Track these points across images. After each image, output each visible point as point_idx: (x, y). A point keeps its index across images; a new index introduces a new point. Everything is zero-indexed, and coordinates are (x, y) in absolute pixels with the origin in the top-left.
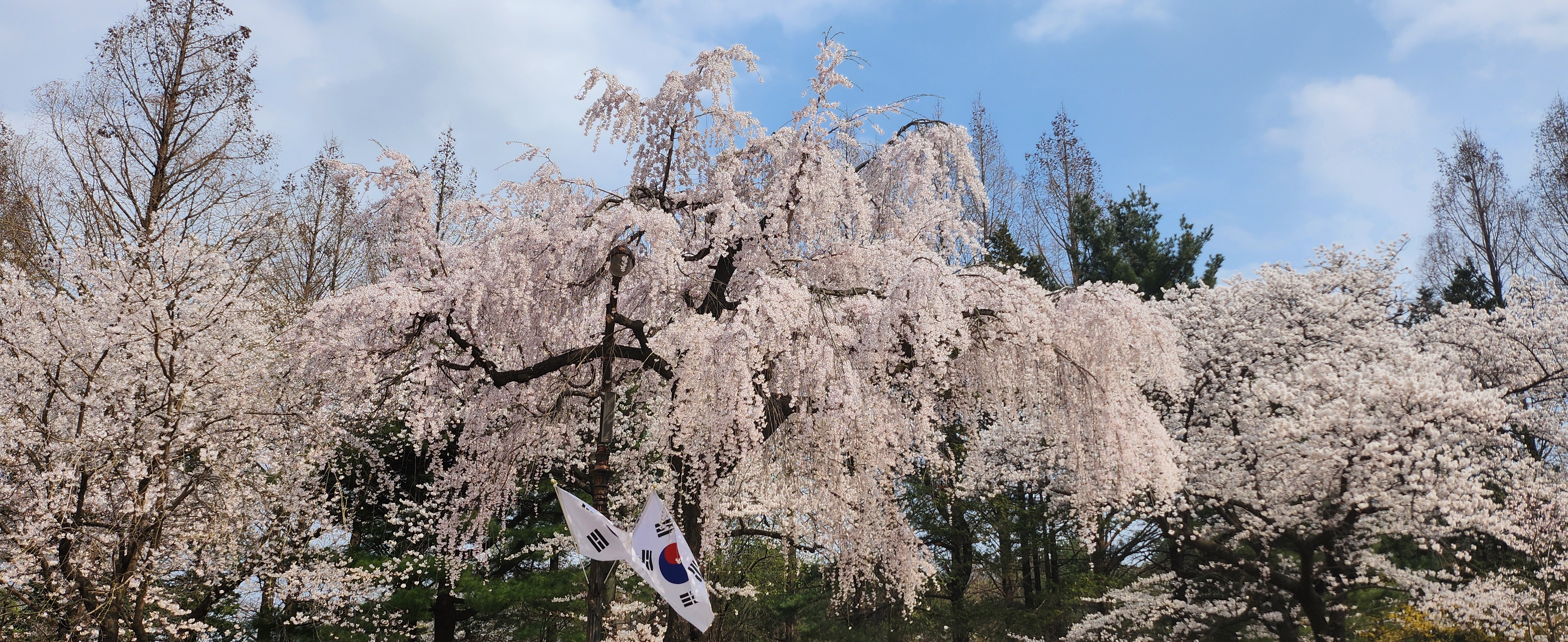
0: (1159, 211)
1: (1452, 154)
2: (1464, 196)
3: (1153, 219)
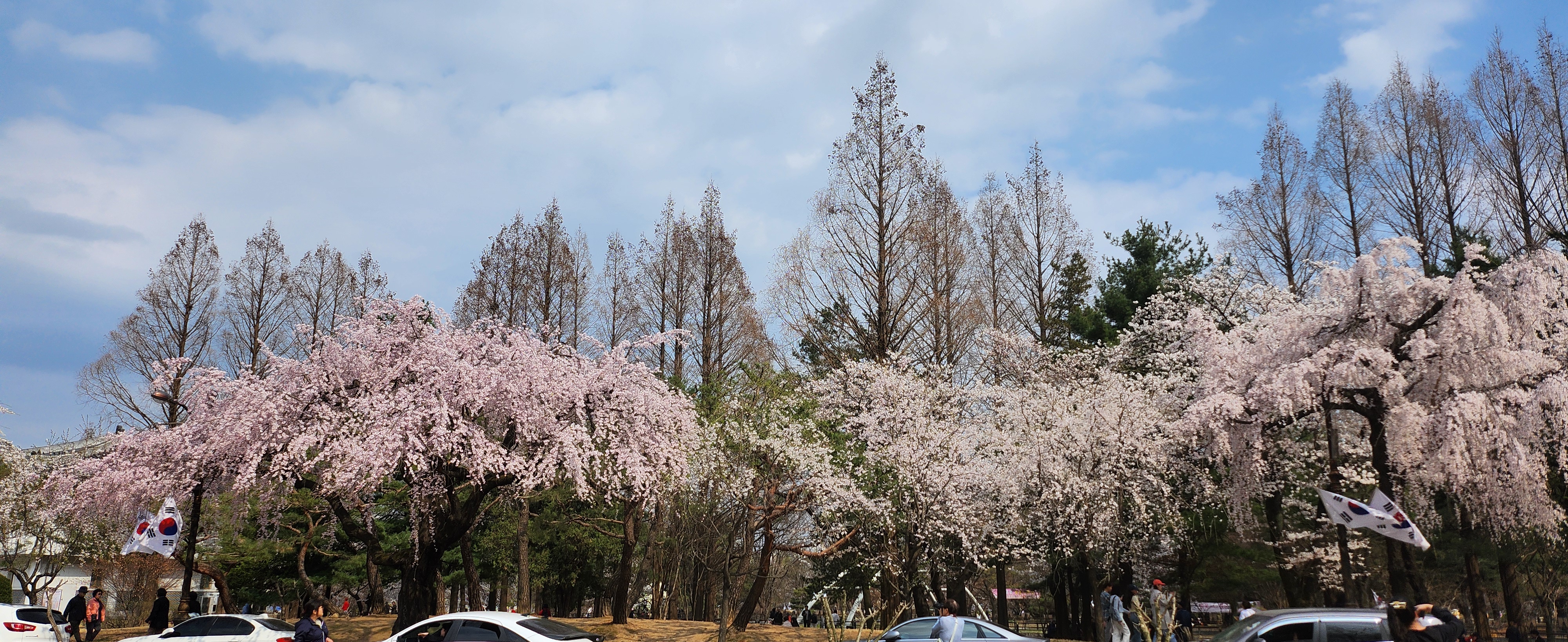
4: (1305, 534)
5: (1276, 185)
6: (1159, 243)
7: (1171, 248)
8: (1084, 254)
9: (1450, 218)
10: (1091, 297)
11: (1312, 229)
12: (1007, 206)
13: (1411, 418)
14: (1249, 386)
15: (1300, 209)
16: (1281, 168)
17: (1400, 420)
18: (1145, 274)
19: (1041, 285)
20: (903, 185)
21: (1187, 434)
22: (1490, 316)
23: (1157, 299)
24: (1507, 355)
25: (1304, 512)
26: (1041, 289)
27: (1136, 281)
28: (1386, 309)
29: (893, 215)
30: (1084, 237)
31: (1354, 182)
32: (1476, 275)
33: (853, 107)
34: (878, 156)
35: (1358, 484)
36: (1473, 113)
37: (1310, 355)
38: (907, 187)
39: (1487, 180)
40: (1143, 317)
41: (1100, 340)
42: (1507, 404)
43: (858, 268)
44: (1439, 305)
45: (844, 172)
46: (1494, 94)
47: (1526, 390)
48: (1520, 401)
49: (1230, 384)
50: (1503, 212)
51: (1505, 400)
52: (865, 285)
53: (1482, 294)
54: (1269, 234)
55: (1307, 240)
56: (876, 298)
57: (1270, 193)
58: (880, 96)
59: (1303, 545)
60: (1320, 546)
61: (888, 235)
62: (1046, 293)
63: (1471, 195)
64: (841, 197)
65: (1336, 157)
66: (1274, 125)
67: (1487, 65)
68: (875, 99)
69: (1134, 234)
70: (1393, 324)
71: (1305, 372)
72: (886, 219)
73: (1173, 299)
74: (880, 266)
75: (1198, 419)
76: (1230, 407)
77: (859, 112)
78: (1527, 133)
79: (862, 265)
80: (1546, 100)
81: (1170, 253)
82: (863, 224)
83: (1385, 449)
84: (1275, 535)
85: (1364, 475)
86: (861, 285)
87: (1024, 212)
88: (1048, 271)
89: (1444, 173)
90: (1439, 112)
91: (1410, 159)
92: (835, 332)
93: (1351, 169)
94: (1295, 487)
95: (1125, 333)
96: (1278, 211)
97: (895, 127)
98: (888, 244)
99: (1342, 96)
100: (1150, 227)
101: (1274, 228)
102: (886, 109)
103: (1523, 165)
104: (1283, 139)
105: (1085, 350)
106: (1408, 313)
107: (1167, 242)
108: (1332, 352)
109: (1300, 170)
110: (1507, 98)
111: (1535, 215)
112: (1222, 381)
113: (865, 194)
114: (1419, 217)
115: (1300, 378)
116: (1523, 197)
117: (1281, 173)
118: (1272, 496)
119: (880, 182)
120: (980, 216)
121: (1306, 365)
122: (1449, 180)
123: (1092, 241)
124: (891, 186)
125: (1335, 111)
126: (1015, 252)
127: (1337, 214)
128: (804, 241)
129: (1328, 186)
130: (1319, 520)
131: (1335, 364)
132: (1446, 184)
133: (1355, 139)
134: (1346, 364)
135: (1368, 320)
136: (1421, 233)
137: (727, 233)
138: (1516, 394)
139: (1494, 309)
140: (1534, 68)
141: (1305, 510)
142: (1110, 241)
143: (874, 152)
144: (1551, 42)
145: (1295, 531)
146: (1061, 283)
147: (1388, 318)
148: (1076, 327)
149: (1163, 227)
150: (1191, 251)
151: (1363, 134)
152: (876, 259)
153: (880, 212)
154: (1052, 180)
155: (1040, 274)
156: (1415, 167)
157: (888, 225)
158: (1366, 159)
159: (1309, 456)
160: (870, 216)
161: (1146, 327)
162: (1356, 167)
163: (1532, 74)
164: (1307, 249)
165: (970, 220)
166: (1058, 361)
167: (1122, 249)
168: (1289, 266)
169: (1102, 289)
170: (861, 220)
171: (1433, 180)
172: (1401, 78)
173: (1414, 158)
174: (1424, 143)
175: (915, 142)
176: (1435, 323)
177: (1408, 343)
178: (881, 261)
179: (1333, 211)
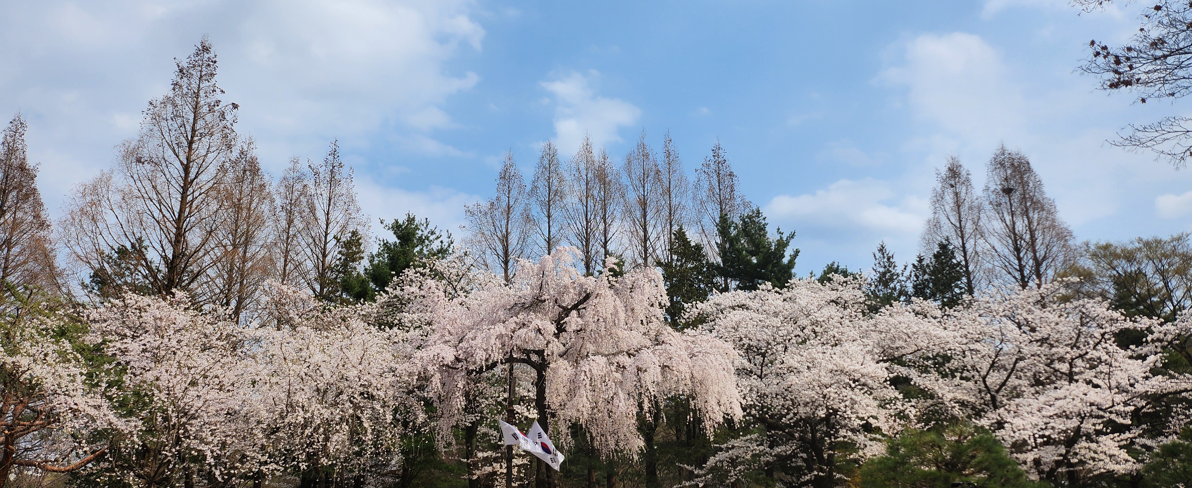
0: (766, 221)
1: (944, 171)
2: (949, 198)
3: (764, 225)
4: (489, 453)
5: (504, 205)
6: (420, 233)
7: (427, 238)
8: (361, 231)
9: (605, 245)
10: (362, 267)
11: (523, 239)
12: (305, 186)
13: (561, 371)
14: (461, 341)
15: (517, 224)
16: (509, 194)
17: (555, 372)
18: (404, 253)
19: (325, 252)
20: (211, 150)
21: (410, 375)
22: (615, 307)
23: (410, 273)
24: (622, 333)
25: (491, 437)
26: (324, 256)
27: (398, 258)
28: (556, 295)
29: (197, 175)
30: (364, 220)
31: (552, 211)
32: (611, 278)
33: (173, 75)
34: (191, 121)
35: (526, 418)
36: (625, 180)
37: (504, 322)
38: (216, 153)
39: (627, 225)
40: (398, 285)
41: (362, 299)
42: (619, 366)
43: (157, 214)
44: (588, 297)
45: (156, 128)
46: (638, 171)
47: (630, 357)
48: (626, 364)
49: (447, 339)
50: (634, 246)
51: (618, 363)
52: (161, 228)
53: (612, 292)
54: (496, 238)
55: (519, 246)
56: (170, 242)
57: (500, 210)
58: (201, 71)
59: (487, 461)
60: (497, 462)
61: (191, 190)
62: (329, 258)
63: (619, 232)
64: (151, 149)
65: (543, 191)
66: (508, 162)
67: (636, 151)
68: (196, 74)
69: (401, 222)
70: (559, 306)
71: (498, 333)
72: (192, 176)
73: (421, 274)
74: (180, 216)
75: (420, 363)
76: (444, 355)
77: (179, 80)
78: (652, 197)
79: (161, 210)
80: (664, 180)
81: (426, 241)
82: (168, 176)
83: (544, 392)
84: (469, 454)
85: (531, 412)
86: (158, 228)
87: (319, 192)
88: (332, 243)
89: (605, 215)
90: (606, 176)
91: (587, 202)
92: (128, 268)
93: (551, 203)
94: (487, 418)
95: (381, 295)
96: (504, 222)
97: (212, 99)
98: (190, 198)
99: (551, 153)
100: (413, 219)
101: (499, 234)
102: (204, 84)
103: (648, 218)
104: (512, 174)
105: (350, 306)
106: (568, 300)
107: (426, 233)
108: (518, 321)
109: (520, 197)
110: (644, 174)
111: (650, 250)
112: (443, 336)
113: (174, 151)
114: (587, 241)
115: (493, 338)
116: (646, 239)
117: (509, 197)
118: (470, 425)
119: (190, 143)
120: (282, 190)
121: (500, 329)
122: (607, 221)
123: (370, 224)
124: (200, 147)
125: (546, 162)
126: (308, 223)
127: (540, 232)
128: (104, 181)
129: (537, 211)
130: (499, 443)
131: (519, 329)
132: (605, 222)
133: (556, 184)
134: (525, 330)
135: (545, 301)
136: (588, 252)
137: (30, 163)
138: (624, 359)
139: (618, 302)
140: (660, 158)
141: (492, 435)
142: (383, 226)
143: (189, 117)
144: (671, 144)
145: (483, 451)
146: (340, 252)
147: (556, 301)
148: (346, 287)
149: (423, 221)
150: (442, 242)
151: (561, 180)
152: (177, 209)
153: (186, 169)
154: (345, 171)
155: (326, 243)
156: (589, 209)
157: (192, 181)
158: (561, 197)
159: (499, 397)
160: (176, 170)
161: (398, 292)
162: (554, 202)
163: (658, 162)
164: (518, 252)
165: (273, 192)
166: (327, 312)
167: (391, 232)
168: (506, 262)
169: (371, 261)
170: (167, 172)
171: (598, 218)
172: (588, 148)
173: (589, 202)
174: (595, 193)
175: (228, 117)
176: (584, 308)
177: (566, 319)
178: (181, 211)
179: (538, 229)
